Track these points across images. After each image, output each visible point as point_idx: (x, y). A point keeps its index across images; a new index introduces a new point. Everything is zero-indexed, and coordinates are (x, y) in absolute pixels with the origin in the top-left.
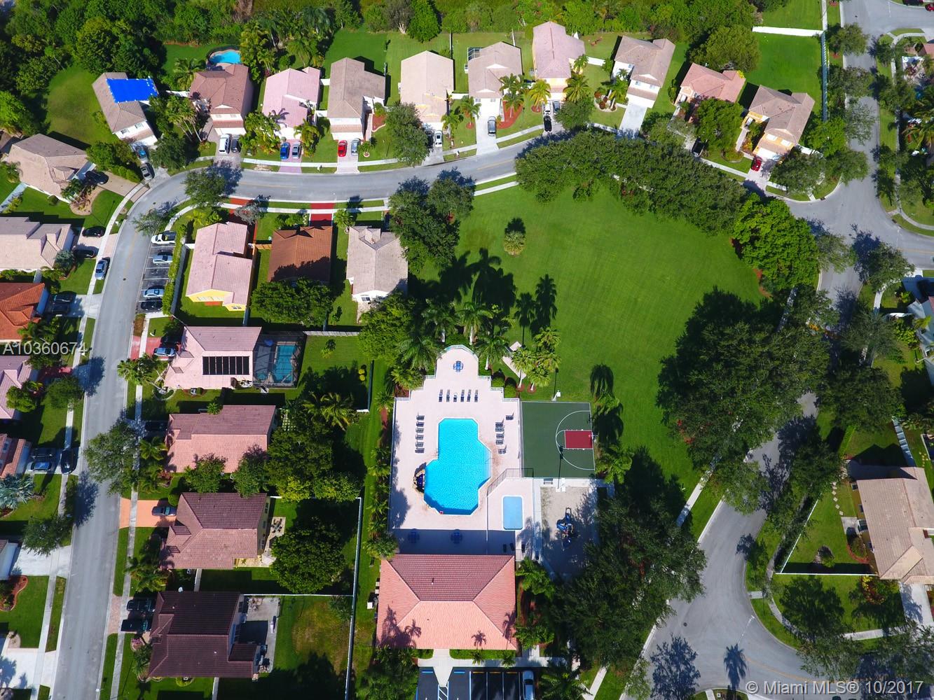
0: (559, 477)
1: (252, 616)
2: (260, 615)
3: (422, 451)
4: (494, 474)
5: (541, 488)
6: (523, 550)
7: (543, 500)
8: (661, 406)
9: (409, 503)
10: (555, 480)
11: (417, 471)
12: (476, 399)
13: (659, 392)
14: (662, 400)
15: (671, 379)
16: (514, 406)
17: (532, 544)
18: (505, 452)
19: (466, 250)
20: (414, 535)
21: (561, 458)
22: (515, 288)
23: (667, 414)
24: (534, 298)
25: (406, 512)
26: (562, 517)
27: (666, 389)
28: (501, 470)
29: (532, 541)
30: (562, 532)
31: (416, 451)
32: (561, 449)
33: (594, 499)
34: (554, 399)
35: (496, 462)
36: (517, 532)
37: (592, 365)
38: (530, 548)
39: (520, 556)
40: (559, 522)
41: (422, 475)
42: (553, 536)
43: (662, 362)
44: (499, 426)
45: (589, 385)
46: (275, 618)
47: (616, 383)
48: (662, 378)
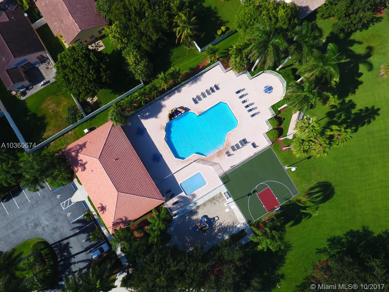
0: (235, 200)
1: (42, 68)
2: (45, 72)
3: (196, 102)
4: (210, 158)
5: (220, 193)
6: (175, 203)
7: (213, 198)
8: (328, 243)
9: (159, 115)
10: (231, 199)
11: (182, 108)
12: (253, 115)
13: (339, 237)
14: (334, 241)
15: (354, 240)
16: (264, 143)
17: (181, 207)
18: (229, 156)
19: (361, 40)
20: (142, 131)
21: (249, 195)
22: (354, 92)
23: (325, 250)
24: (354, 111)
25: (152, 117)
26: (210, 216)
27: (344, 240)
28: (216, 160)
29: (183, 206)
30: (201, 221)
31: (193, 99)
32: (254, 192)
33: (234, 231)
34: (286, 168)
35: (219, 154)
36: (183, 194)
37: (329, 180)
38: (179, 207)
39: (169, 204)
40: (206, 216)
41: (180, 112)
42: (194, 217)
43: (364, 227)
44: (244, 142)
45: (312, 185)
46: (49, 82)
47: (327, 204)
48: (351, 234)
